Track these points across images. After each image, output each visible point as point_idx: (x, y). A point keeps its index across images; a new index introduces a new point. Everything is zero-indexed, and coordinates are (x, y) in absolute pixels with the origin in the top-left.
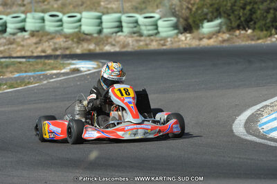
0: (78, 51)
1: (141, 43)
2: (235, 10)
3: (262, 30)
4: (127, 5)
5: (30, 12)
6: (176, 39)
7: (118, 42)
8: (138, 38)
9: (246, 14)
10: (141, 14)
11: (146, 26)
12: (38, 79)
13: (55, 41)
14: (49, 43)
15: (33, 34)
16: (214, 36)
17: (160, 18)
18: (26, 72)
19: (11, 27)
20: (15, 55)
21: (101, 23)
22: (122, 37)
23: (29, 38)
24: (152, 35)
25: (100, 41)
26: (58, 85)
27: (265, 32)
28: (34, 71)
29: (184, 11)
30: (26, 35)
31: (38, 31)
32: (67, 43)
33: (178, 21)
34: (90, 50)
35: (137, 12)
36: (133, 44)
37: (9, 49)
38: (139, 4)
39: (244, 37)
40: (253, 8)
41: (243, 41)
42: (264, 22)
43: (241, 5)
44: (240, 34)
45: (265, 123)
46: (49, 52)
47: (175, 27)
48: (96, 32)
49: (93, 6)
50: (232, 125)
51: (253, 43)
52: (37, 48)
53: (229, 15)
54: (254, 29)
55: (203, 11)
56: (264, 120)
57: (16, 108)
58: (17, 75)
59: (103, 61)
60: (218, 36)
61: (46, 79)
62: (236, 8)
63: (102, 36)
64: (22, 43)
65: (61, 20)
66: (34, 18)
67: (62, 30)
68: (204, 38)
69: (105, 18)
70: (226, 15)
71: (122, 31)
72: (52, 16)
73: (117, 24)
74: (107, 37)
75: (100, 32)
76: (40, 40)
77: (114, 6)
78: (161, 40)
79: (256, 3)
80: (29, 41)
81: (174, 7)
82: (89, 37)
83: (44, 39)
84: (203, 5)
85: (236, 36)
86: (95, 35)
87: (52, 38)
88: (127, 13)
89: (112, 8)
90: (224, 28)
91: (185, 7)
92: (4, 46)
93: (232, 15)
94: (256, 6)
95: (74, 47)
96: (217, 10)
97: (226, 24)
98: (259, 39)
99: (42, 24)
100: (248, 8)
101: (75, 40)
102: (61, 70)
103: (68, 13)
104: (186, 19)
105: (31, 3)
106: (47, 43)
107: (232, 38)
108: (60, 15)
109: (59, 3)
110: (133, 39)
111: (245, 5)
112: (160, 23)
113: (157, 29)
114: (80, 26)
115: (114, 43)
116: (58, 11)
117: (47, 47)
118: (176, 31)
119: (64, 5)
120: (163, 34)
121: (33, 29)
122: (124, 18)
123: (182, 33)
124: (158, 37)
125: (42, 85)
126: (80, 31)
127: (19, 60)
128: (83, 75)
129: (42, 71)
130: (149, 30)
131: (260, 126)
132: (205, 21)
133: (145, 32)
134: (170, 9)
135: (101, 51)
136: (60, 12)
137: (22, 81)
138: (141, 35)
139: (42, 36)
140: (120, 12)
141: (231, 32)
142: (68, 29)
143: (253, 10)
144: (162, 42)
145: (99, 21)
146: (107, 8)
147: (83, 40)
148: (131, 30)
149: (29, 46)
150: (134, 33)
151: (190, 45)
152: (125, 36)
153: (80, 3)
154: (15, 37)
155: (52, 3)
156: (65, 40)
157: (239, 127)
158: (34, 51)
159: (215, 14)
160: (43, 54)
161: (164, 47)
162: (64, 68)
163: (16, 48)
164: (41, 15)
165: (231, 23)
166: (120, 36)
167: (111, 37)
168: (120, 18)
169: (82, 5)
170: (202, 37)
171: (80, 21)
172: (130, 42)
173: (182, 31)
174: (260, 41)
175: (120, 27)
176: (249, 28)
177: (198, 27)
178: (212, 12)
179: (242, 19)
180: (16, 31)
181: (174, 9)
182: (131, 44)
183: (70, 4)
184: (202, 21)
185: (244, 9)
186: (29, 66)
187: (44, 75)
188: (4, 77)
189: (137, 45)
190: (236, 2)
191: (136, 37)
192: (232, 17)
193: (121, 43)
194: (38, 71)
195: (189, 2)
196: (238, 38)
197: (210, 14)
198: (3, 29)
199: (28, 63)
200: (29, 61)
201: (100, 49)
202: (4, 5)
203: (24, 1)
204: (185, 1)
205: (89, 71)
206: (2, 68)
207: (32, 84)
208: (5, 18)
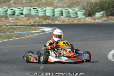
0: (44, 23)
1: (71, 21)
2: (110, 8)
4: (65, 5)
5: (25, 7)
6: (85, 19)
7: (61, 20)
8: (69, 18)
10: (70, 9)
11: (72, 13)
12: (28, 34)
13: (36, 19)
14: (32, 19)
15: (26, 16)
16: (101, 19)
17: (78, 11)
18: (23, 31)
19: (17, 13)
20: (18, 24)
22: (62, 18)
23: (24, 18)
24: (75, 17)
25: (53, 19)
26: (36, 37)
28: (26, 31)
29: (88, 8)
30: (23, 16)
31: (28, 15)
32: (40, 20)
33: (86, 12)
34: (49, 23)
35: (69, 8)
36: (67, 21)
37: (16, 22)
38: (70, 4)
39: (113, 19)
41: (112, 21)
43: (112, 6)
46: (32, 23)
47: (85, 14)
48: (52, 16)
49: (51, 4)
50: (107, 55)
52: (27, 21)
53: (107, 10)
55: (96, 8)
58: (19, 32)
60: (102, 18)
61: (31, 35)
62: (110, 7)
63: (54, 17)
64: (21, 19)
65: (38, 10)
66: (27, 9)
67: (38, 14)
68: (96, 19)
69: (56, 10)
70: (106, 10)
71: (62, 15)
72: (34, 8)
73: (61, 12)
74: (57, 18)
75: (54, 16)
76: (29, 18)
77: (59, 5)
78: (79, 19)
80: (24, 19)
81: (84, 6)
82: (49, 18)
83: (31, 18)
84: (96, 6)
85: (110, 19)
86: (52, 17)
87: (34, 18)
88: (65, 8)
89: (59, 6)
90: (105, 15)
91: (89, 6)
92: (14, 20)
93: (108, 10)
95: (43, 22)
96: (102, 8)
97: (106, 13)
99: (29, 12)
101: (43, 19)
102: (37, 31)
103: (41, 7)
104: (89, 11)
105: (25, 3)
107: (108, 19)
108: (37, 8)
109: (37, 3)
110: (67, 19)
112: (78, 12)
113: (77, 15)
114: (46, 13)
115: (59, 20)
117: (32, 22)
118: (85, 16)
119: (39, 4)
120: (79, 17)
121: (26, 14)
122: (64, 10)
123: (87, 17)
124: (77, 18)
125: (30, 37)
126: (45, 15)
127: (20, 26)
128: (46, 33)
129: (29, 31)
130: (74, 15)
132: (97, 12)
133: (72, 16)
135: (54, 24)
136: (38, 7)
137: (21, 35)
138: (70, 17)
139: (30, 17)
140: (62, 8)
141: (108, 17)
142: (40, 14)
144: (79, 20)
145: (53, 11)
146: (57, 6)
147: (47, 19)
148: (66, 15)
149: (24, 21)
150: (68, 16)
151: (90, 22)
152: (64, 18)
153: (45, 3)
154: (19, 17)
155: (34, 3)
156: (39, 18)
157: (110, 56)
158: (26, 23)
159: (101, 9)
160: (30, 24)
161: (80, 23)
162: (39, 30)
163: (19, 21)
164: (29, 8)
165: (108, 13)
166: (62, 17)
167: (58, 18)
168: (62, 10)
169: (46, 4)
170: (95, 18)
171: (45, 11)
172: (66, 20)
173: (87, 16)
175: (62, 14)
177: (94, 15)
178: (100, 9)
179: (112, 12)
180: (19, 14)
181: (84, 7)
182: (66, 21)
183: (42, 4)
184: (96, 12)
186: (24, 29)
187: (30, 33)
188: (14, 33)
189: (69, 21)
190: (110, 5)
191: (68, 18)
192: (108, 11)
193: (62, 20)
194: (28, 31)
195: (90, 4)
196: (111, 20)
197: (99, 9)
198: (14, 13)
199: (24, 28)
200: (24, 27)
201: (53, 23)
202: (15, 3)
203: (22, 2)
204: (89, 4)
205: (49, 31)
206: (13, 29)
207: (25, 36)
208: (15, 9)
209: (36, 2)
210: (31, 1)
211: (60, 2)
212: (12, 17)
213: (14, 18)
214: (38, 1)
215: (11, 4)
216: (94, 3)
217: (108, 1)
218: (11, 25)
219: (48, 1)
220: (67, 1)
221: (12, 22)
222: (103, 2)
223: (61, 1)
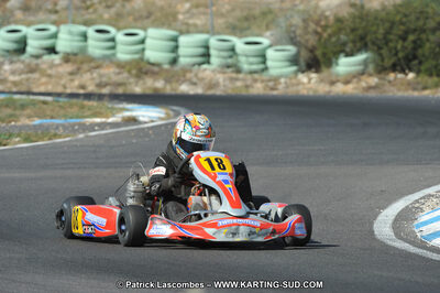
0: (138, 90)
1: (239, 84)
2: (391, 41)
3: (431, 75)
4: (220, 21)
5: (65, 22)
6: (294, 81)
7: (202, 79)
8: (234, 75)
9: (406, 48)
10: (240, 37)
11: (247, 56)
12: (72, 130)
13: (102, 71)
14: (92, 74)
15: (67, 58)
16: (355, 80)
17: (270, 46)
18: (52, 118)
19: (33, 46)
20: (35, 90)
21: (177, 47)
22: (208, 73)
23: (60, 65)
24: (255, 72)
25: (173, 76)
26: (102, 142)
27: (435, 79)
28: (65, 116)
29: (307, 37)
30: (56, 59)
31: (75, 55)
32: (121, 76)
33: (299, 52)
34: (156, 89)
35: (234, 34)
36: (225, 85)
37: (28, 80)
38: (239, 20)
39: (402, 84)
40: (419, 39)
41: (399, 90)
42: (434, 63)
43: (400, 33)
44: (396, 78)
45: (426, 223)
46: (91, 88)
47: (294, 61)
48: (167, 61)
49: (165, 18)
51: (416, 94)
52: (72, 80)
53: (380, 48)
54: (418, 72)
55: (339, 39)
56: (424, 218)
57: (33, 175)
58: (37, 121)
59: (175, 108)
60: (360, 80)
61: (84, 131)
62: (392, 37)
63: (177, 68)
64: (49, 72)
65: (113, 40)
66: (70, 33)
67: (114, 55)
68: (338, 81)
69: (183, 40)
70: (376, 48)
71: (209, 63)
72: (99, 31)
73: (201, 50)
74: (185, 70)
75: (174, 61)
76: (79, 69)
77: (199, 22)
78: (270, 80)
79: (423, 31)
80: (61, 70)
81: (293, 29)
82: (156, 69)
83: (85, 67)
84: (340, 30)
85: (390, 82)
86: (166, 66)
87: (98, 67)
88: (219, 33)
89: (195, 25)
90: (371, 68)
91: (310, 30)
92: (21, 73)
93: (385, 48)
94: (424, 36)
95: (130, 84)
96: (362, 38)
97: (374, 61)
98: (425, 88)
99: (82, 44)
100: (411, 37)
101: (134, 72)
102: (108, 118)
103: (125, 28)
104: (312, 51)
105: (67, 9)
106: (89, 74)
107: (383, 85)
108: (113, 30)
109: (113, 11)
110: (226, 75)
111: (407, 33)
112: (270, 53)
113: (264, 62)
114: (143, 50)
115: (195, 80)
116: (110, 24)
117: (88, 81)
118: (294, 68)
119: (119, 16)
120: (273, 72)
121: (68, 50)
122: (213, 42)
123: (303, 72)
124: (265, 76)
125: (77, 140)
126: (142, 59)
127: (42, 98)
128: (143, 129)
129: (77, 117)
130: (251, 64)
131: (418, 226)
132: (342, 55)
133: (246, 67)
134: (288, 32)
135: (173, 93)
136: (114, 26)
137: (44, 132)
138: (239, 71)
139: (82, 63)
140: (208, 32)
141: (382, 76)
142: (124, 53)
143: (418, 42)
144: (271, 84)
145: (173, 44)
146: (187, 24)
147: (146, 73)
148: (223, 61)
149: (60, 77)
150: (228, 67)
151: (315, 91)
152: (213, 71)
153: (145, 14)
154: (39, 61)
155: (101, 9)
156: (117, 70)
157: (383, 226)
158: (68, 85)
159: (358, 45)
160: (82, 91)
161: (275, 93)
162: (113, 115)
163: (39, 79)
164: (83, 28)
165: (383, 60)
166: (205, 70)
167: (191, 71)
168: (207, 41)
169: (148, 17)
170: (334, 79)
171: (143, 42)
172: (221, 80)
173: (303, 64)
174: (426, 93)
175: (206, 56)
176: (411, 70)
177: (329, 63)
178: (354, 42)
180: (41, 52)
181: (294, 32)
182: (222, 84)
183: (129, 14)
184: (337, 54)
185: (404, 39)
186: (57, 109)
187: (80, 124)
188: (19, 124)
189: (230, 86)
190: (391, 28)
191: (230, 73)
192: (384, 52)
193: (207, 81)
194: (71, 118)
195: (317, 23)
196: (394, 85)
197: (350, 45)
198: (21, 47)
199: (56, 104)
200: (58, 101)
201: (172, 89)
202: (26, 8)
203: (56, 4)
204: (313, 21)
205: (152, 121)
206: (15, 109)
207: (60, 136)
208: (24, 30)
209: (108, 7)
210: (88, 3)
211: (202, 9)
212: (11, 62)
213: (19, 66)
214: (118, 5)
215: (12, 12)
216: (332, 18)
217: (387, 14)
218: (7, 90)
219: (154, 4)
220: (227, 7)
221: (12, 78)
222: (367, 15)
223: (206, 7)
